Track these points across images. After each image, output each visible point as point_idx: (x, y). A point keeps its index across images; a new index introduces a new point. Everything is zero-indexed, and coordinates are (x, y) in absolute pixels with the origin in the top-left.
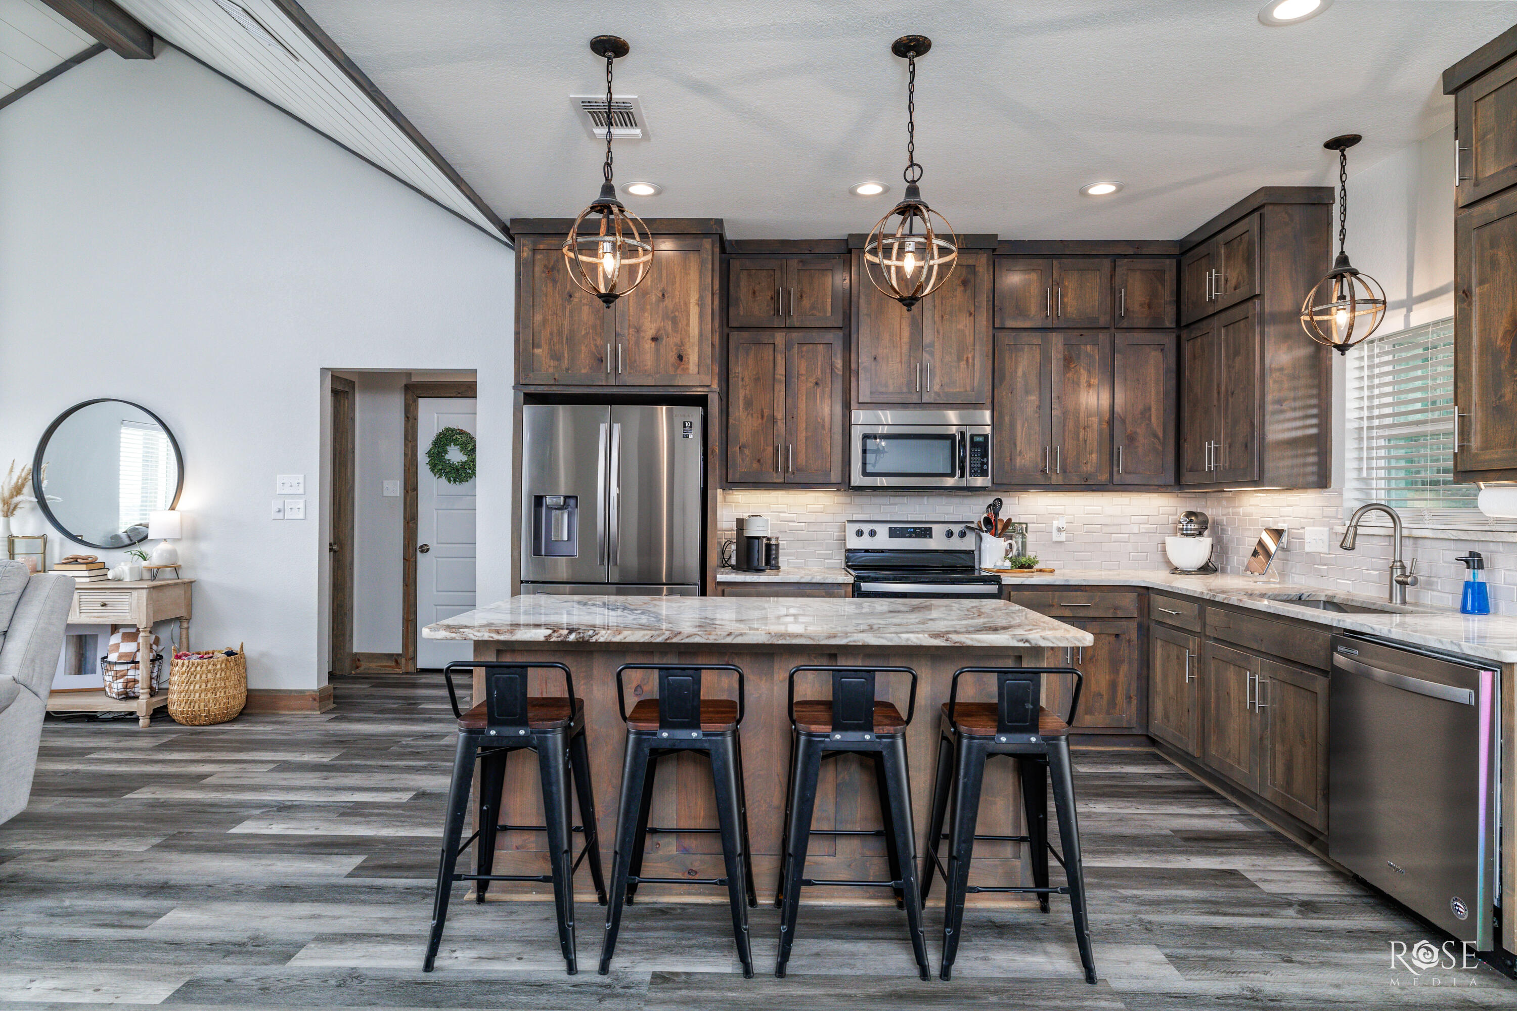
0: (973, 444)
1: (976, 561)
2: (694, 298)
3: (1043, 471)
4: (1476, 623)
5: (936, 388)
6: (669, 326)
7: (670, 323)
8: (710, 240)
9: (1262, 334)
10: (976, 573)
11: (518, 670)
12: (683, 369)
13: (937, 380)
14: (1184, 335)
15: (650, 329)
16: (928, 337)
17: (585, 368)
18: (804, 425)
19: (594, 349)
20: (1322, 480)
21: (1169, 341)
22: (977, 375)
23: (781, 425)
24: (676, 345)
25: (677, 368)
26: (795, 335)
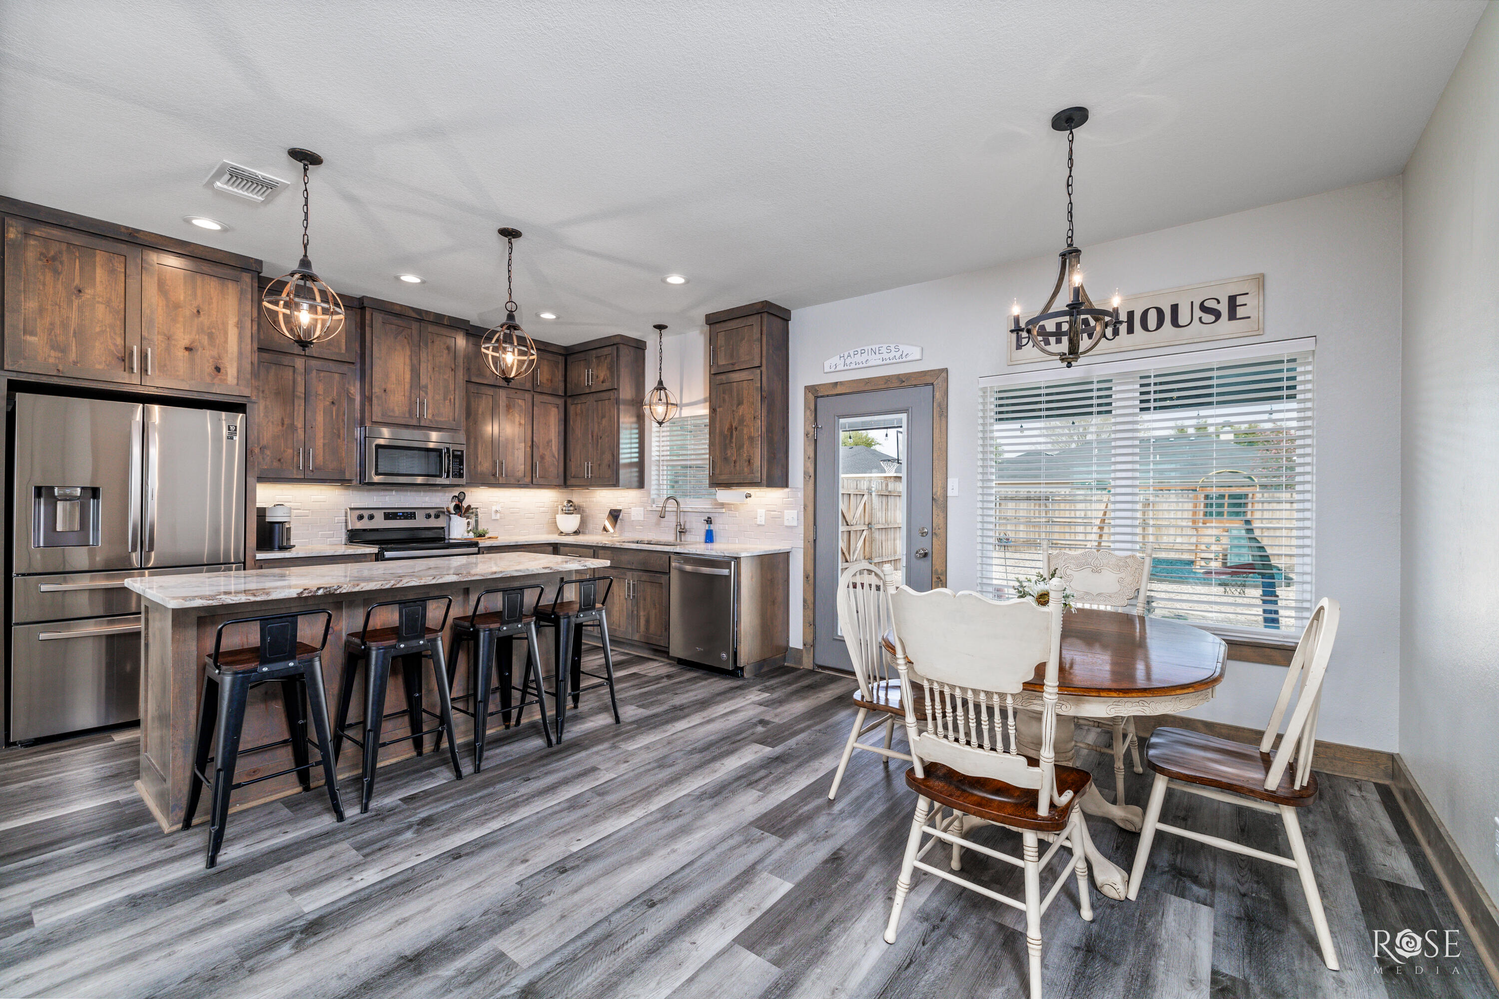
0: (454, 456)
1: (446, 533)
2: (232, 321)
3: (494, 475)
4: (709, 545)
5: (430, 417)
6: (205, 340)
7: (206, 337)
8: (249, 275)
9: (618, 409)
10: (446, 541)
11: (290, 619)
12: (220, 379)
13: (430, 411)
14: (569, 401)
15: (183, 339)
16: (424, 380)
17: (100, 363)
18: (322, 434)
19: (112, 348)
20: (641, 484)
21: (560, 402)
22: (457, 410)
23: (301, 432)
24: (213, 357)
25: (214, 378)
26: (313, 363)
